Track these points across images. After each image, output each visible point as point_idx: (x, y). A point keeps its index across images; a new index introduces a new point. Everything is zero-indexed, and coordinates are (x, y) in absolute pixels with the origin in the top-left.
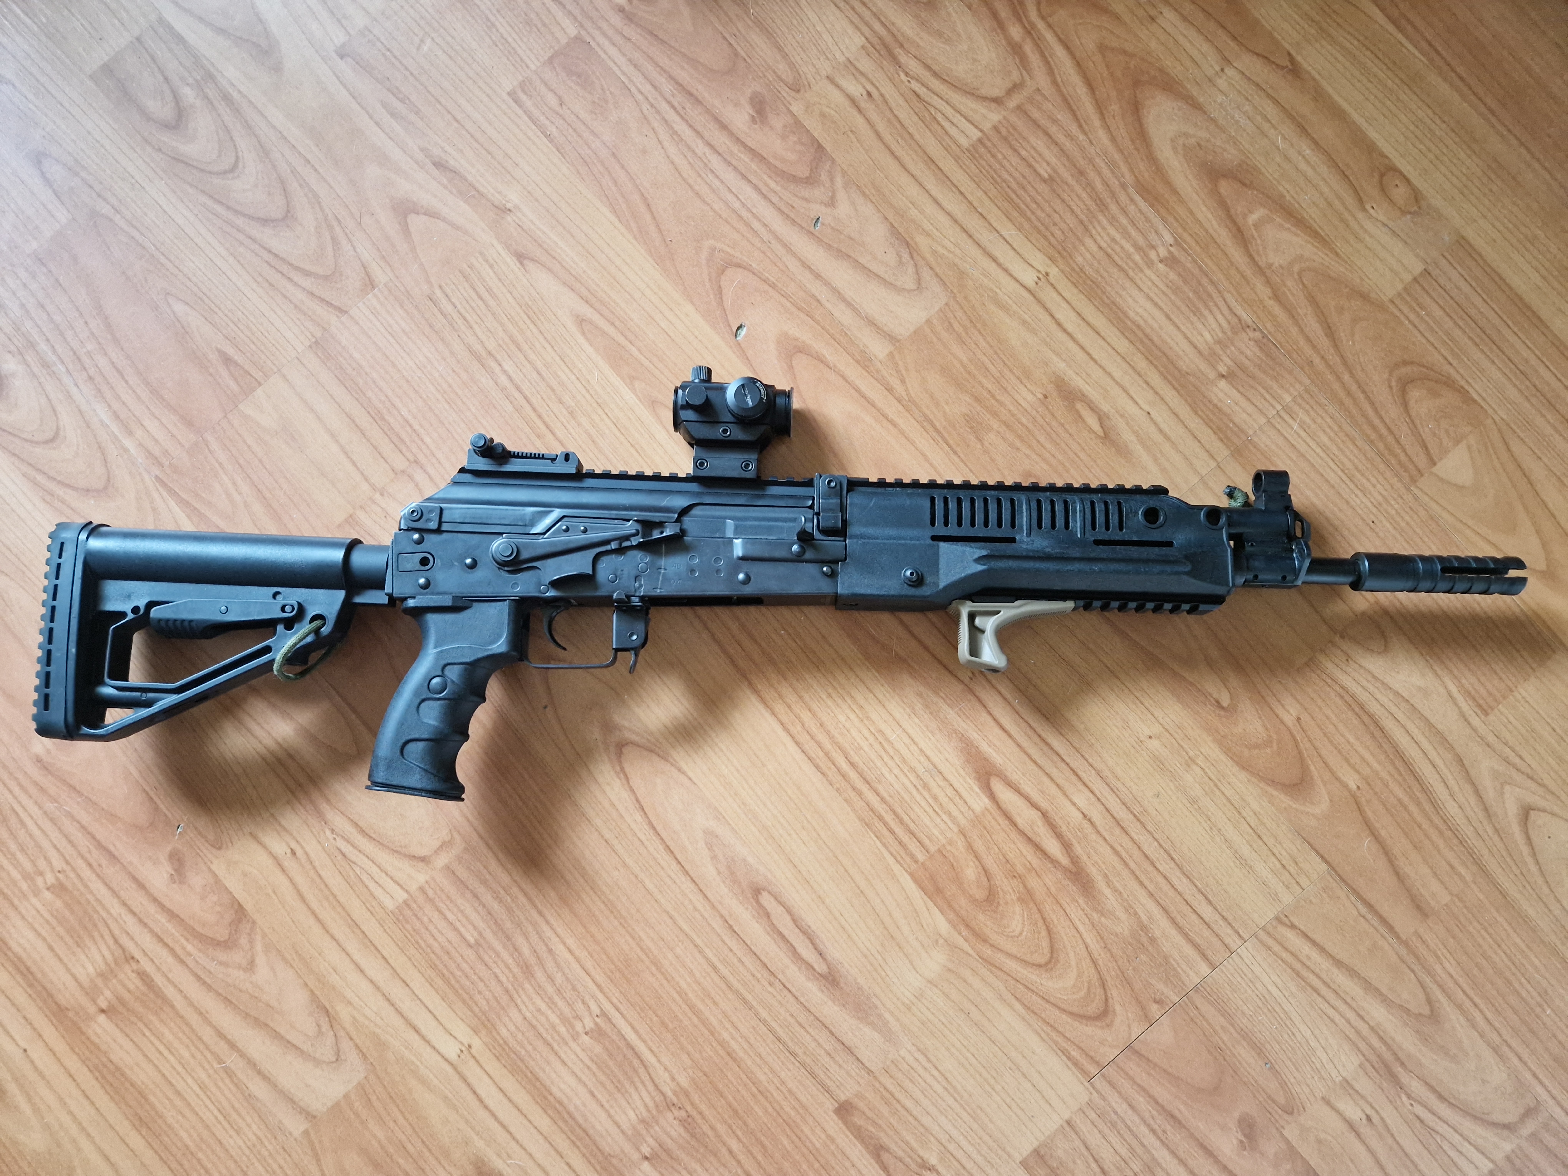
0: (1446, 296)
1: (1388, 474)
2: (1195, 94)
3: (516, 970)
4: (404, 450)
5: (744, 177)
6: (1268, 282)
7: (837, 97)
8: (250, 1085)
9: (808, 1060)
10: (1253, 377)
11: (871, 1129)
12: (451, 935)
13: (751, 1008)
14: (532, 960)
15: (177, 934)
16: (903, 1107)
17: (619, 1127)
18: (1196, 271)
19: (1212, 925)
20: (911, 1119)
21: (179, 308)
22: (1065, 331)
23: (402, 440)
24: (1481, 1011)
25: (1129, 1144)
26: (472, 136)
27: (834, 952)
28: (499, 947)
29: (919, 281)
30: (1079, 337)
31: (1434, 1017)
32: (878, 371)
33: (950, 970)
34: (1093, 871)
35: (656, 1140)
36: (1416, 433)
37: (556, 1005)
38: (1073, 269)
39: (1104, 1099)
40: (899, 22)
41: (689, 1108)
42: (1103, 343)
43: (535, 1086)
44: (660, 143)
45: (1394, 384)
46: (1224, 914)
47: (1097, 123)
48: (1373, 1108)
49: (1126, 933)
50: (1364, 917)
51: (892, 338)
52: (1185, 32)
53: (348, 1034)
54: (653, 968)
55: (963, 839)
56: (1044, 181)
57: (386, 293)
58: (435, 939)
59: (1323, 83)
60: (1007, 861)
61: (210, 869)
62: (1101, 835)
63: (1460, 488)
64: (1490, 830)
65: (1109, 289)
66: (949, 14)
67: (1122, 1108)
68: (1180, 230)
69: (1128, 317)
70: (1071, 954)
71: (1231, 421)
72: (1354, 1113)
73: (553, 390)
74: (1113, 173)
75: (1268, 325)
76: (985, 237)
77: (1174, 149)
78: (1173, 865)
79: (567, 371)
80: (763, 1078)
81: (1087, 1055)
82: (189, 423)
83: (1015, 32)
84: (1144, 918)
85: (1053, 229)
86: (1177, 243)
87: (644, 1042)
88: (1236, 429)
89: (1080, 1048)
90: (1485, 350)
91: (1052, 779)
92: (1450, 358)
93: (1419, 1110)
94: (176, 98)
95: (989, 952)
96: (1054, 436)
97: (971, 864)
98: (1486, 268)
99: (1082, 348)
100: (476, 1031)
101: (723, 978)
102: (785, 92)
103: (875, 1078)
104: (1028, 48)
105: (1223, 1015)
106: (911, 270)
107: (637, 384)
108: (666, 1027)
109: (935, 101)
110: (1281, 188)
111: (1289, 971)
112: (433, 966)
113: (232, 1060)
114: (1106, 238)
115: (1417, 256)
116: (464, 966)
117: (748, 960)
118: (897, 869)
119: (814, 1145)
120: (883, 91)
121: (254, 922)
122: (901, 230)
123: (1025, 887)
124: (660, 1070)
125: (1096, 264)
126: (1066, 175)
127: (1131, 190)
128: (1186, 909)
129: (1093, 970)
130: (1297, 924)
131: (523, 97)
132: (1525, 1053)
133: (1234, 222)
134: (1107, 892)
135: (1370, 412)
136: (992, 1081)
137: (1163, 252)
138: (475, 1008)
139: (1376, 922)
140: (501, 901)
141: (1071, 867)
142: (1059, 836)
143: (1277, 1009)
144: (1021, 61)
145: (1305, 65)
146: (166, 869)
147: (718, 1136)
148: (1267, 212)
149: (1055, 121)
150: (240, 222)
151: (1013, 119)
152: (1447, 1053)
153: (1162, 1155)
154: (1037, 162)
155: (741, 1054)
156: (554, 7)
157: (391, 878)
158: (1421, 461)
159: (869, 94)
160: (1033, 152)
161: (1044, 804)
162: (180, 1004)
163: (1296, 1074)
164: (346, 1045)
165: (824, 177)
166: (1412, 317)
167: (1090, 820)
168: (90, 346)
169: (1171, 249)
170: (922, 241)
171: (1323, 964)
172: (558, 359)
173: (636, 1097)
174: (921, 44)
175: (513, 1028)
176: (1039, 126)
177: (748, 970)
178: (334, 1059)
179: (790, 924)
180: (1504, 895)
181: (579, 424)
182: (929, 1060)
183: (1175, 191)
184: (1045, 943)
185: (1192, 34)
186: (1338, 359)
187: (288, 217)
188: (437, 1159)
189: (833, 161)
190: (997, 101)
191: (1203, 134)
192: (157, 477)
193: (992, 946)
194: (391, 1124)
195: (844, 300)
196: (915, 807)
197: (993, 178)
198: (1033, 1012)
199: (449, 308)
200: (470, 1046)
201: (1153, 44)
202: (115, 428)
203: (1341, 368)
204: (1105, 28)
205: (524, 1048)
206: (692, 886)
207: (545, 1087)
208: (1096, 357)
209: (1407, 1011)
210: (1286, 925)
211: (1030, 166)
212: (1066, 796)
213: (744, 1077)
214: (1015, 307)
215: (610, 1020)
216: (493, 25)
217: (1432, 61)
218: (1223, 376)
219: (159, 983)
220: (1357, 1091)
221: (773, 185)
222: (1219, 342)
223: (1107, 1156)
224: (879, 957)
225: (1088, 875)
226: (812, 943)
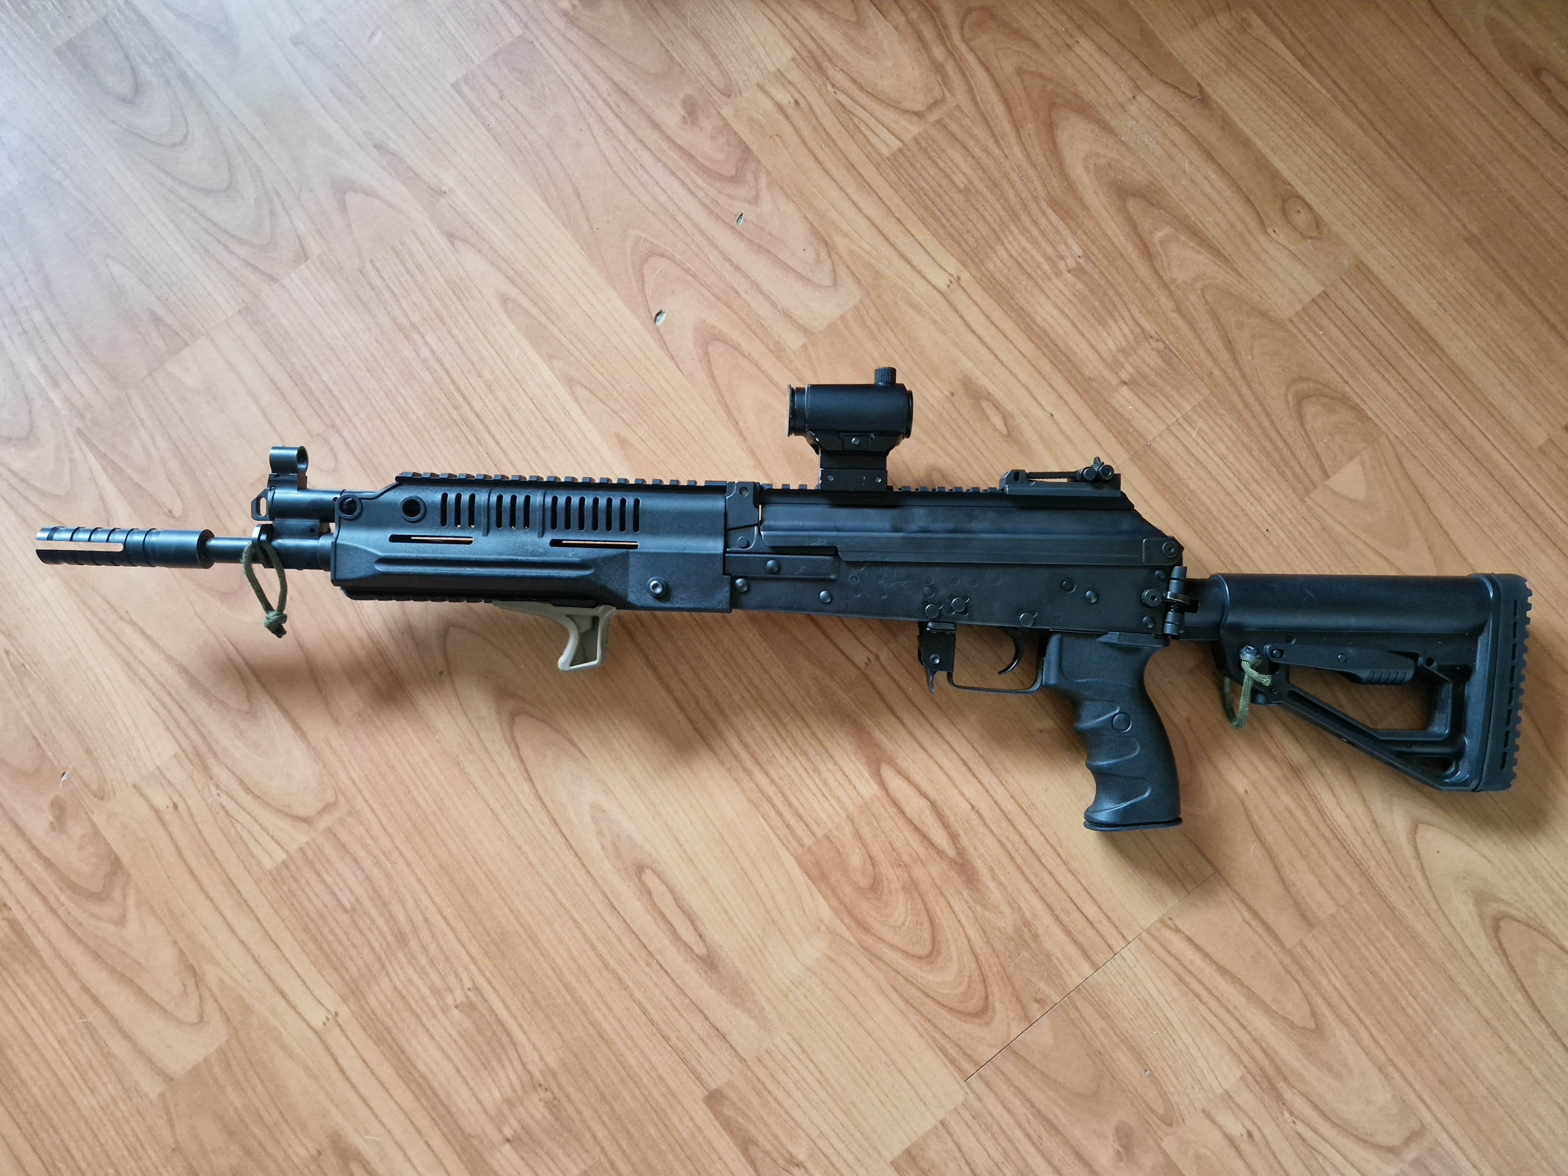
0: (1344, 317)
1: (1284, 485)
2: (1107, 118)
3: (390, 938)
4: (322, 414)
5: (672, 173)
6: (1171, 295)
7: (766, 104)
8: (111, 1044)
9: (680, 1045)
10: (1154, 385)
11: (740, 1119)
12: (328, 899)
13: (626, 988)
14: (407, 929)
15: (51, 883)
16: (775, 1099)
17: (482, 1105)
18: (1103, 282)
19: (1096, 924)
20: (782, 1112)
21: (116, 269)
22: (974, 332)
23: (321, 405)
24: (1366, 1028)
25: (1003, 1149)
26: (414, 122)
27: (715, 935)
28: (374, 913)
29: (835, 279)
30: (987, 339)
31: (1318, 1031)
32: (791, 362)
33: (830, 959)
34: (979, 864)
35: (519, 1122)
36: (1311, 447)
37: (427, 975)
38: (983, 275)
39: (980, 1100)
40: (828, 38)
41: (556, 1090)
42: (1010, 345)
43: (399, 1059)
44: (594, 137)
45: (1290, 398)
46: (1109, 914)
47: (1013, 139)
48: (1254, 1123)
49: (1010, 929)
50: (1248, 923)
51: (805, 330)
52: (1099, 60)
53: (213, 995)
54: (530, 943)
55: (850, 824)
56: (960, 191)
57: (318, 264)
58: (311, 902)
59: (1231, 113)
60: (894, 850)
61: (89, 819)
62: (988, 827)
63: (1353, 501)
64: (1378, 841)
65: (1017, 295)
66: (876, 34)
67: (998, 1111)
68: (1089, 243)
69: (1035, 323)
70: (953, 947)
71: (1131, 426)
72: (1235, 1129)
73: (473, 363)
74: (1027, 187)
75: (1171, 337)
76: (902, 241)
77: (1086, 168)
78: (1059, 861)
79: (489, 346)
80: (633, 1062)
81: (965, 1053)
82: (114, 378)
83: (939, 52)
84: (1028, 914)
85: (966, 236)
86: (1086, 255)
87: (515, 1018)
88: (1135, 434)
89: (958, 1046)
90: (1381, 369)
91: (942, 768)
92: (1346, 377)
93: (1301, 1128)
94: (134, 72)
95: (870, 941)
96: (959, 432)
97: (857, 850)
98: (1384, 292)
99: (990, 350)
100: (344, 999)
101: (600, 956)
102: (716, 96)
103: (748, 1067)
104: (950, 68)
105: (1104, 1018)
106: (828, 267)
107: (555, 362)
108: (539, 1005)
109: (860, 112)
110: (1187, 210)
111: (1172, 975)
112: (306, 929)
113: (95, 1017)
114: (1017, 247)
115: (1317, 279)
116: (338, 931)
117: (626, 939)
118: (783, 853)
119: (680, 1134)
120: (810, 101)
121: (129, 875)
122: (821, 230)
123: (910, 876)
124: (530, 1049)
125: (1006, 271)
126: (981, 186)
127: (1044, 204)
128: (1071, 907)
129: (974, 965)
130: (1181, 927)
131: (466, 90)
132: (1409, 1073)
133: (1141, 238)
134: (992, 885)
135: (1267, 424)
136: (866, 1076)
137: (1071, 263)
138: (345, 974)
139: (1260, 930)
140: (380, 867)
141: (957, 858)
142: (946, 826)
143: (1159, 1015)
144: (943, 79)
145: (1214, 96)
146: (47, 816)
147: (583, 1121)
148: (1173, 230)
149: (972, 136)
150: (183, 191)
151: (933, 132)
152: (1330, 1069)
153: (1037, 1162)
154: (954, 173)
155: (612, 1035)
156: (500, 8)
157: (272, 837)
158: (1316, 474)
159: (797, 103)
160: (950, 164)
161: (933, 794)
162: (47, 954)
163: (1175, 1082)
164: (210, 1008)
165: (749, 176)
166: (1310, 336)
167: (978, 812)
168: (27, 302)
169: (1080, 260)
170: (840, 242)
171: (1207, 971)
172: (480, 334)
173: (502, 1076)
174: (849, 59)
175: (382, 998)
176: (957, 140)
177: (626, 949)
178: (197, 1021)
179: (672, 903)
180: (1391, 908)
181: (496, 398)
182: (804, 1051)
183: (1085, 207)
184: (927, 935)
185: (1107, 63)
186: (1237, 374)
187: (230, 189)
188: (293, 1130)
189: (759, 162)
190: (918, 115)
191: (1114, 155)
192: (78, 430)
193: (874, 935)
194: (250, 1092)
195: (762, 293)
196: (805, 791)
197: (911, 185)
198: (912, 1005)
199: (377, 281)
200: (337, 1014)
201: (1069, 71)
202: (43, 380)
203: (1239, 381)
204: (1024, 54)
205: (392, 1019)
206: (575, 860)
207: (410, 1061)
208: (1002, 359)
209: (1292, 1024)
210: (1171, 929)
211: (947, 177)
212: (955, 785)
213: (614, 1060)
214: (926, 308)
215: (481, 994)
216: (443, 22)
217: (1335, 97)
218: (1125, 383)
219: (29, 933)
220: (1237, 1105)
221: (699, 181)
222: (1122, 351)
223: (980, 1160)
224: (759, 942)
225: (974, 867)
226: (692, 923)
